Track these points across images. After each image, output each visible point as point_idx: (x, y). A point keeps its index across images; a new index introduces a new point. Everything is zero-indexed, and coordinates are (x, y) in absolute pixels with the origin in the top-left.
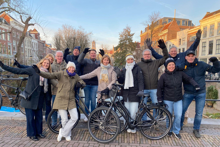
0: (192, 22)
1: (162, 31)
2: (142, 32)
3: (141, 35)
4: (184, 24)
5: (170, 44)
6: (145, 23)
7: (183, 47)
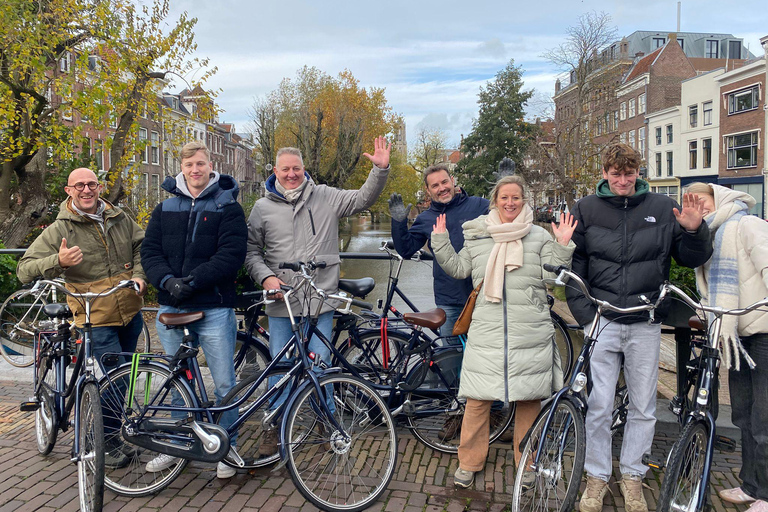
0: (745, 44)
1: (630, 79)
2: (558, 85)
3: (556, 94)
4: (714, 51)
5: (657, 125)
6: (558, 54)
7: (706, 134)
